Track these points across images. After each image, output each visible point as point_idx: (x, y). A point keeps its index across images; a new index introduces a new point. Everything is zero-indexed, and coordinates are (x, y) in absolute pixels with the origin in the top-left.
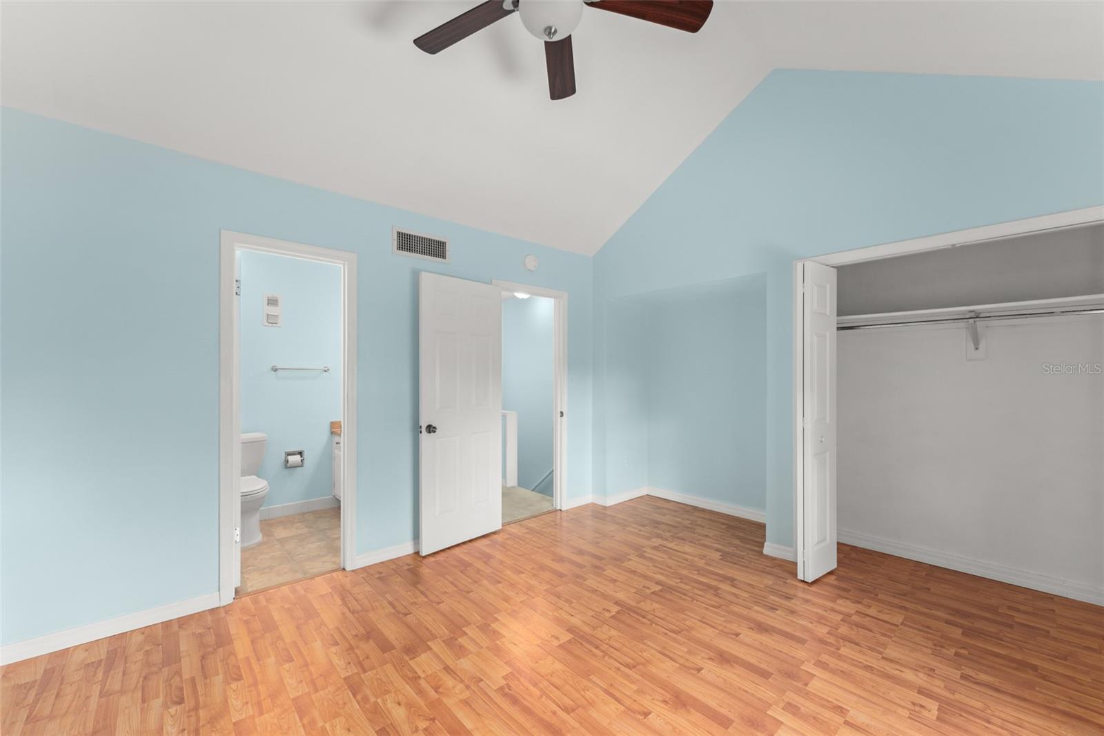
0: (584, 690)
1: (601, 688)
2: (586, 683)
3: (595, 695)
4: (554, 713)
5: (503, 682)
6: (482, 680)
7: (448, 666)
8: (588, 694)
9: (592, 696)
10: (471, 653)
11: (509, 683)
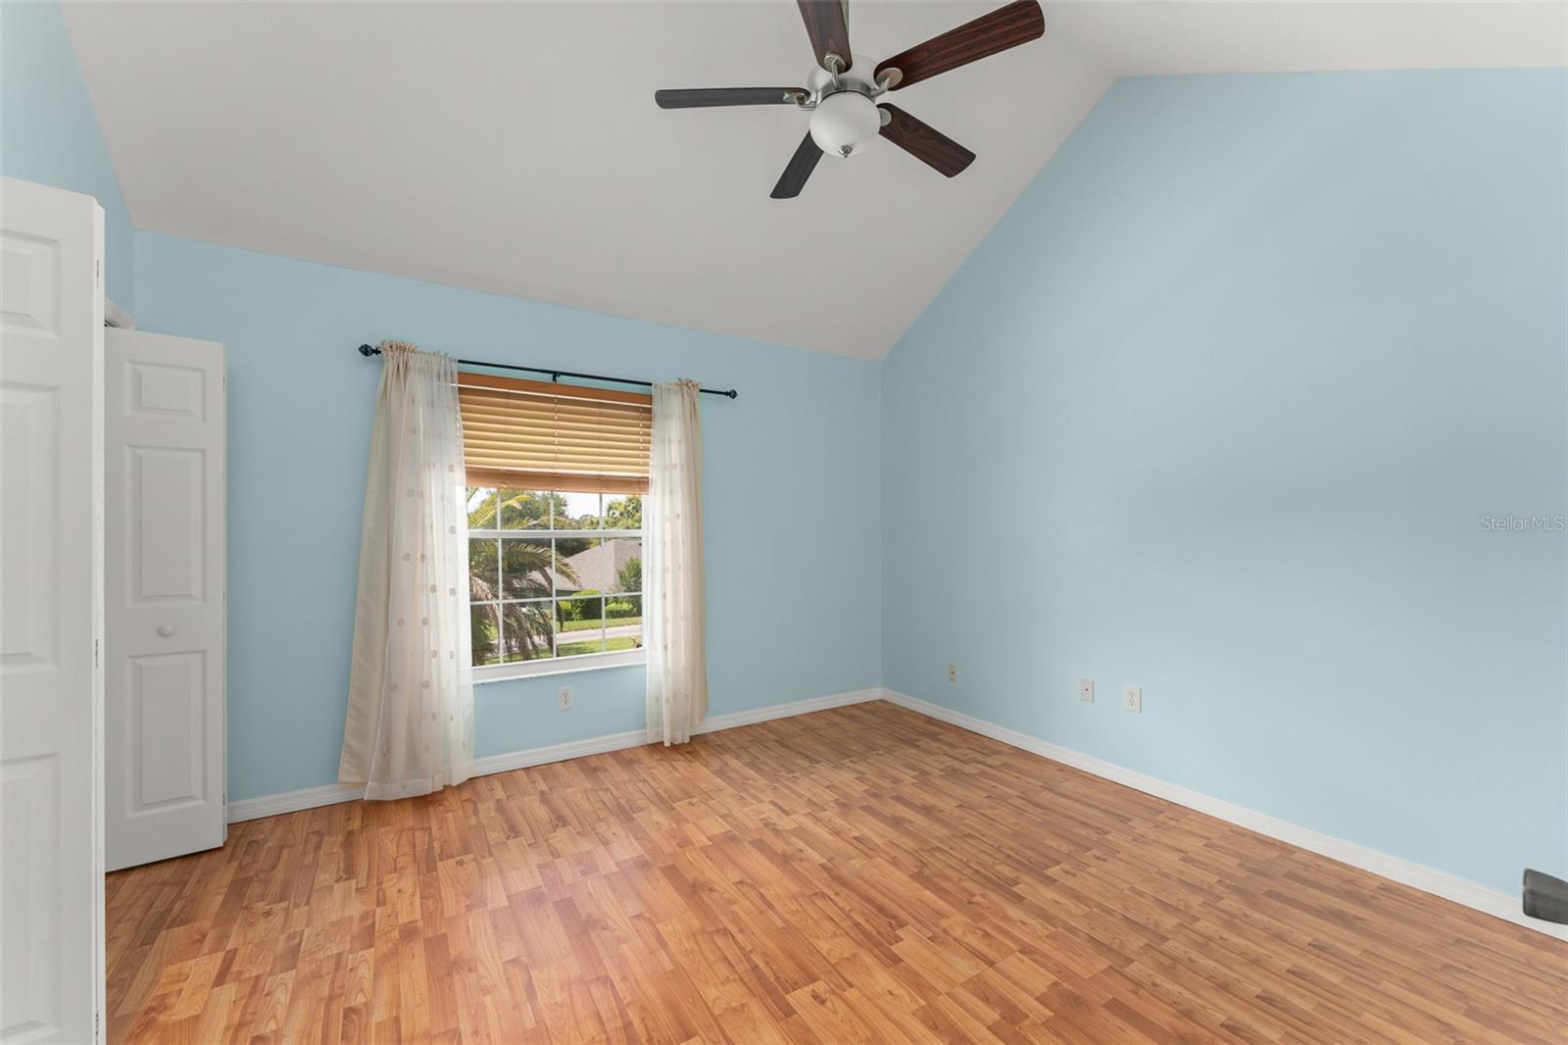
0: (798, 912)
1: (776, 912)
2: (792, 919)
3: (785, 905)
4: (837, 894)
5: (899, 932)
6: (929, 939)
7: (990, 966)
8: (793, 906)
9: (789, 904)
10: (961, 985)
11: (891, 930)
